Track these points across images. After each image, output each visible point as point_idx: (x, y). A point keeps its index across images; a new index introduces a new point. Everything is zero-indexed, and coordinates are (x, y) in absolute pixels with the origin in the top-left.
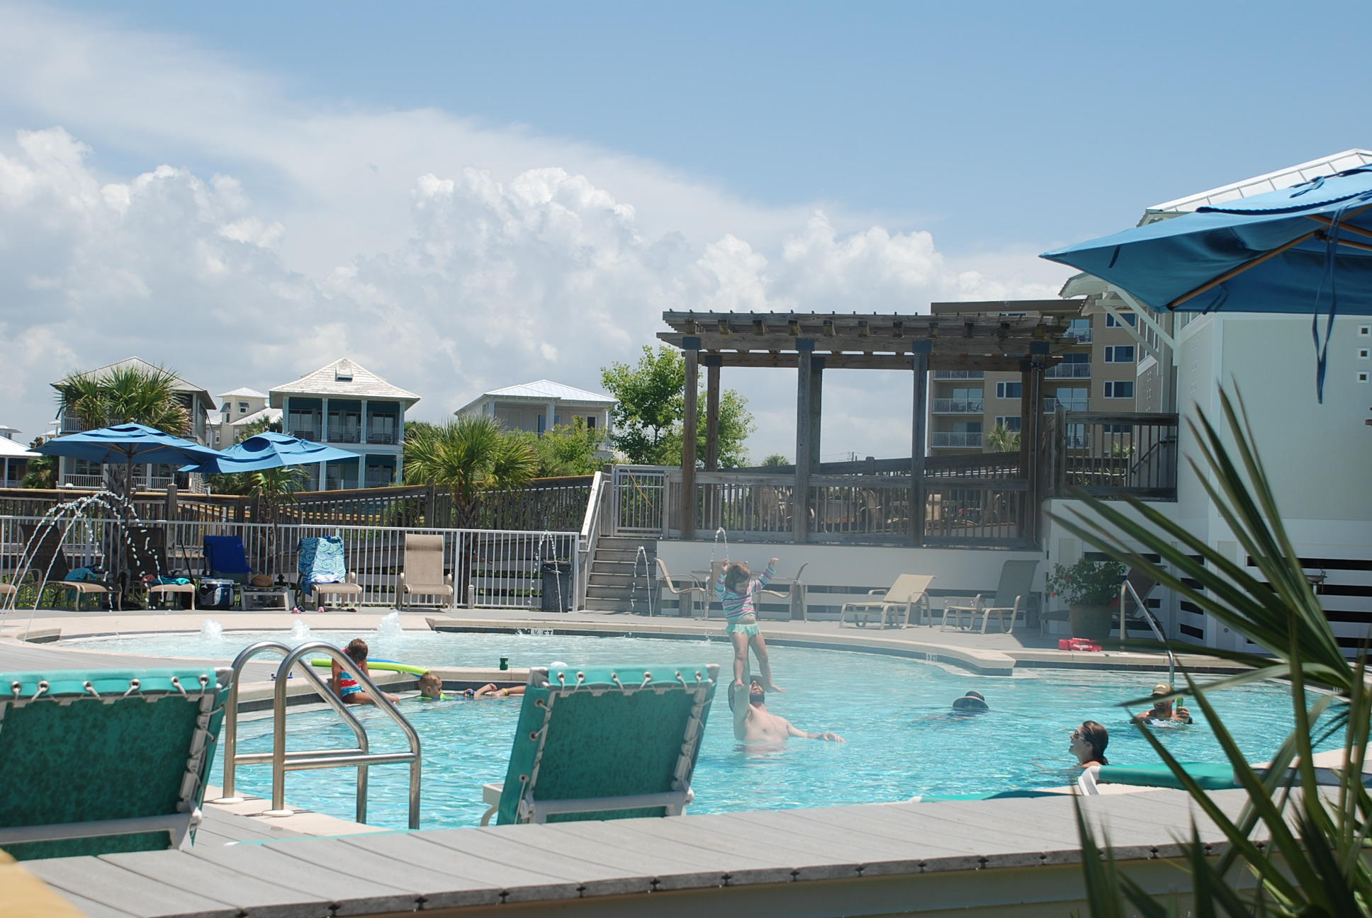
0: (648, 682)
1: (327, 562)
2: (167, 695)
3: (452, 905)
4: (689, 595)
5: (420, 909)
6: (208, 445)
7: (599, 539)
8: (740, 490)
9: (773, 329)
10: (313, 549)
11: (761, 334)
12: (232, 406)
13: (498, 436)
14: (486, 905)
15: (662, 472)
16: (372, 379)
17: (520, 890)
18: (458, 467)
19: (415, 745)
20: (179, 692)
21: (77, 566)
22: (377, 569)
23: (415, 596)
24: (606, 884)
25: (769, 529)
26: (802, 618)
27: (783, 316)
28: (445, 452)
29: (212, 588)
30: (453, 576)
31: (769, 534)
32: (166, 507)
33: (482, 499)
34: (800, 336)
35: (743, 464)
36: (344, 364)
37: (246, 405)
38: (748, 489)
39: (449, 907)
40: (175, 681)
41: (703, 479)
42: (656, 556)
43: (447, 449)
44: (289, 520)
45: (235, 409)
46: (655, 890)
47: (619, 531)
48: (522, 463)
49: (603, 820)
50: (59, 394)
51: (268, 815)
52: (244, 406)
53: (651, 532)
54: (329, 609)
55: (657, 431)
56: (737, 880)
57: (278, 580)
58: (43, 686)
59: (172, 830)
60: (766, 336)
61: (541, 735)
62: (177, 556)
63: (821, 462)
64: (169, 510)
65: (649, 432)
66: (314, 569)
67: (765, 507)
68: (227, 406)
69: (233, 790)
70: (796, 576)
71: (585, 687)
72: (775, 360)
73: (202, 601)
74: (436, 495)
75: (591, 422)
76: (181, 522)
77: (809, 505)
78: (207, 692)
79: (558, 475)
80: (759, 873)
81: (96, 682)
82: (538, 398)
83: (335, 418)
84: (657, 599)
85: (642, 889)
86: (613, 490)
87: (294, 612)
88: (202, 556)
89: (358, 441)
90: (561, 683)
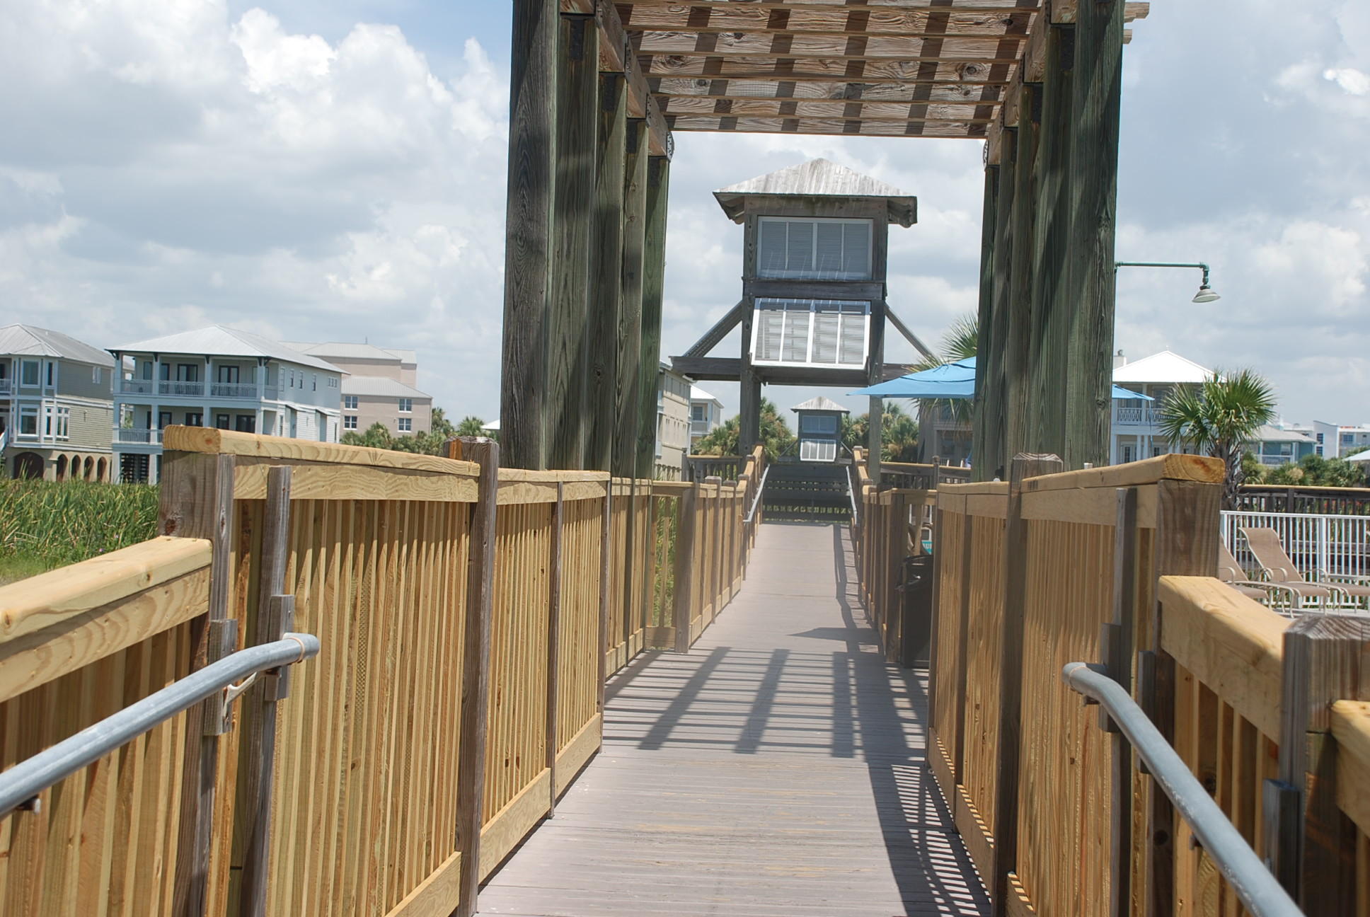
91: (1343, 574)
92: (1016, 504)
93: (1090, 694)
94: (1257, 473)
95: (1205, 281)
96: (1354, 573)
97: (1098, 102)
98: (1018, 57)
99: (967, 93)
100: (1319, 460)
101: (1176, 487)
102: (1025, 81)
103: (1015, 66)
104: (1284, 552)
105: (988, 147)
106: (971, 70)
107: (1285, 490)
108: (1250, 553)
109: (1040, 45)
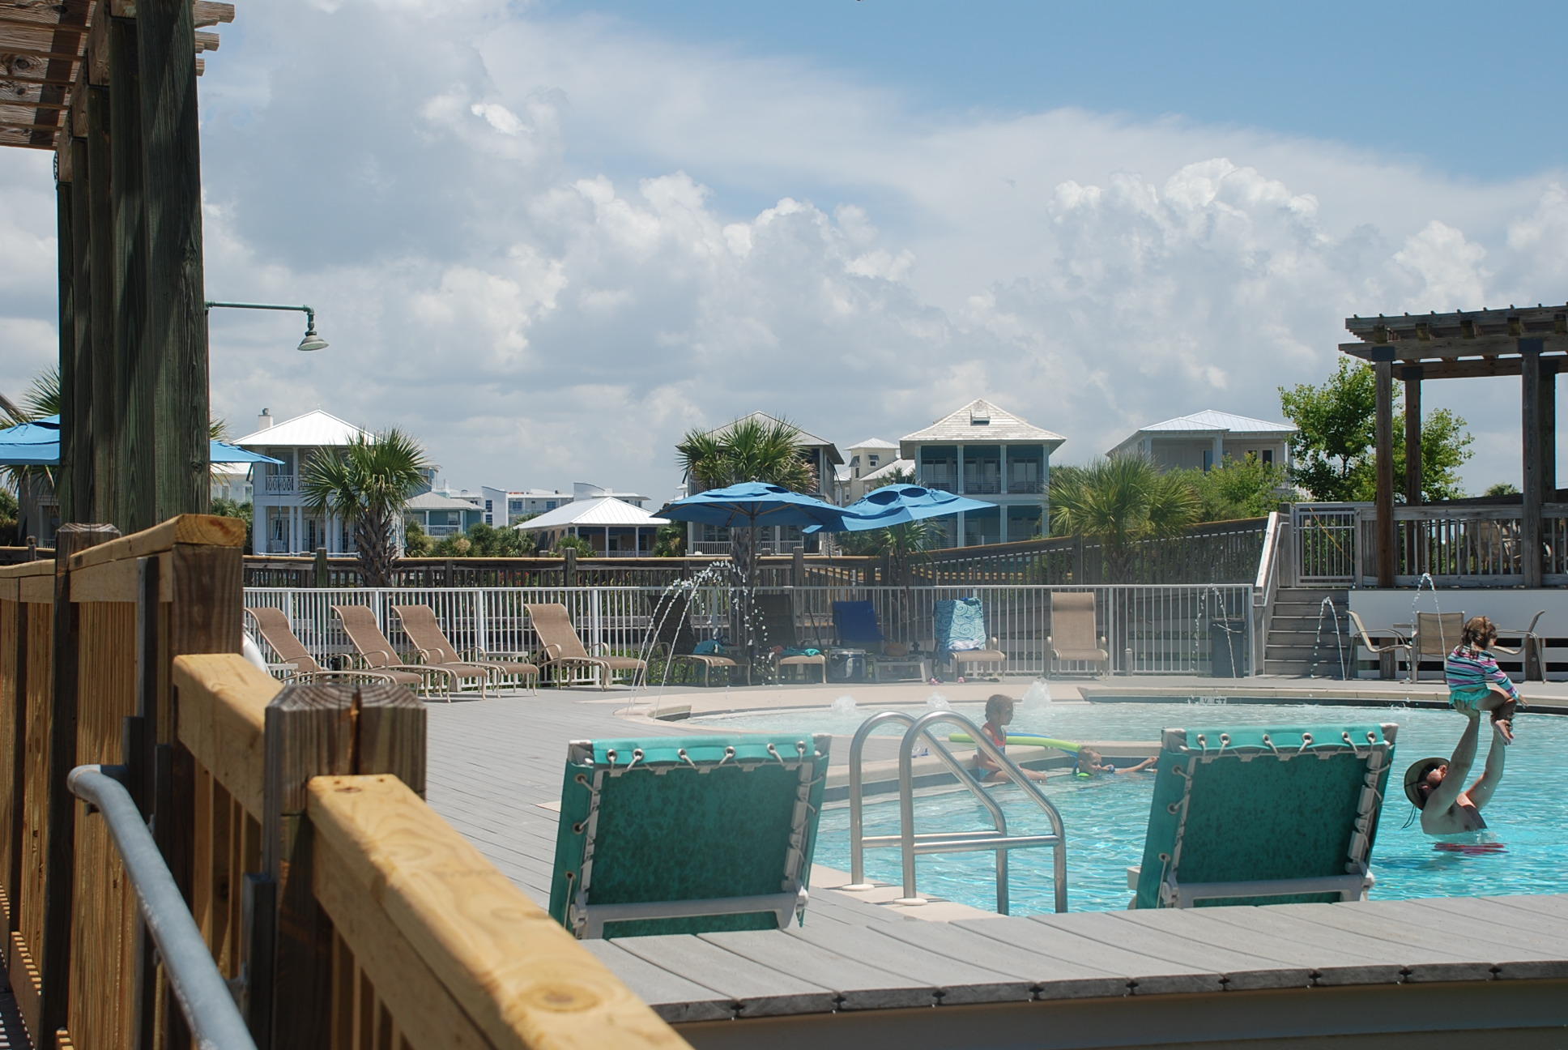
0: (1308, 744)
1: (965, 626)
2: (764, 763)
3: (1072, 996)
4: (1392, 653)
5: (1036, 998)
6: (838, 504)
7: (1278, 591)
8: (1453, 527)
9: (1487, 329)
10: (949, 612)
11: (1472, 336)
12: (861, 459)
13: (1154, 476)
14: (1112, 996)
15: (1352, 509)
16: (1011, 421)
17: (1152, 980)
18: (1109, 514)
19: (1057, 826)
20: (776, 759)
21: (705, 639)
22: (1021, 633)
23: (1065, 662)
24: (1255, 976)
25: (1491, 571)
26: (1539, 679)
27: (1500, 313)
28: (1092, 496)
29: (844, 658)
30: (1107, 639)
31: (1491, 578)
32: (793, 571)
33: (1137, 550)
34: (1523, 335)
35: (1456, 495)
36: (979, 406)
37: (876, 457)
38: (1462, 526)
39: (1070, 998)
40: (771, 748)
41: (1402, 515)
42: (1348, 608)
43: (1095, 494)
44: (922, 581)
45: (864, 463)
46: (1315, 985)
47: (1302, 581)
48: (1182, 506)
49: (1256, 905)
50: (684, 456)
51: (900, 903)
52: (874, 458)
53: (1342, 581)
54: (969, 680)
55: (1345, 461)
56: (1418, 976)
57: (913, 649)
58: (638, 753)
59: (778, 911)
60: (1479, 339)
61: (1181, 807)
62: (806, 625)
63: (1557, 488)
64: (796, 575)
65: (1336, 462)
66: (951, 635)
67: (1485, 546)
68: (856, 459)
69: (862, 877)
70: (1529, 626)
71: (1231, 751)
72: (1492, 368)
73: (832, 673)
74: (1084, 548)
75: (1267, 456)
76: (808, 588)
77: (1542, 540)
78: (805, 760)
79: (1226, 518)
80: (1448, 968)
81: (691, 750)
82: (1203, 432)
83: (972, 466)
84: (1352, 660)
85: (1298, 984)
86: (1293, 533)
87: (932, 684)
88: (831, 624)
89: (999, 492)
90: (1202, 746)
91: (502, 652)
92: (64, 585)
93: (91, 800)
94: (423, 545)
95: (311, 326)
96: (513, 649)
97: (171, 113)
98: (81, 53)
99: (21, 92)
100: (488, 529)
101: (191, 552)
102: (91, 82)
103: (79, 64)
104: (441, 631)
105: (57, 161)
106: (23, 64)
107: (443, 563)
108: (405, 634)
109: (103, 41)
